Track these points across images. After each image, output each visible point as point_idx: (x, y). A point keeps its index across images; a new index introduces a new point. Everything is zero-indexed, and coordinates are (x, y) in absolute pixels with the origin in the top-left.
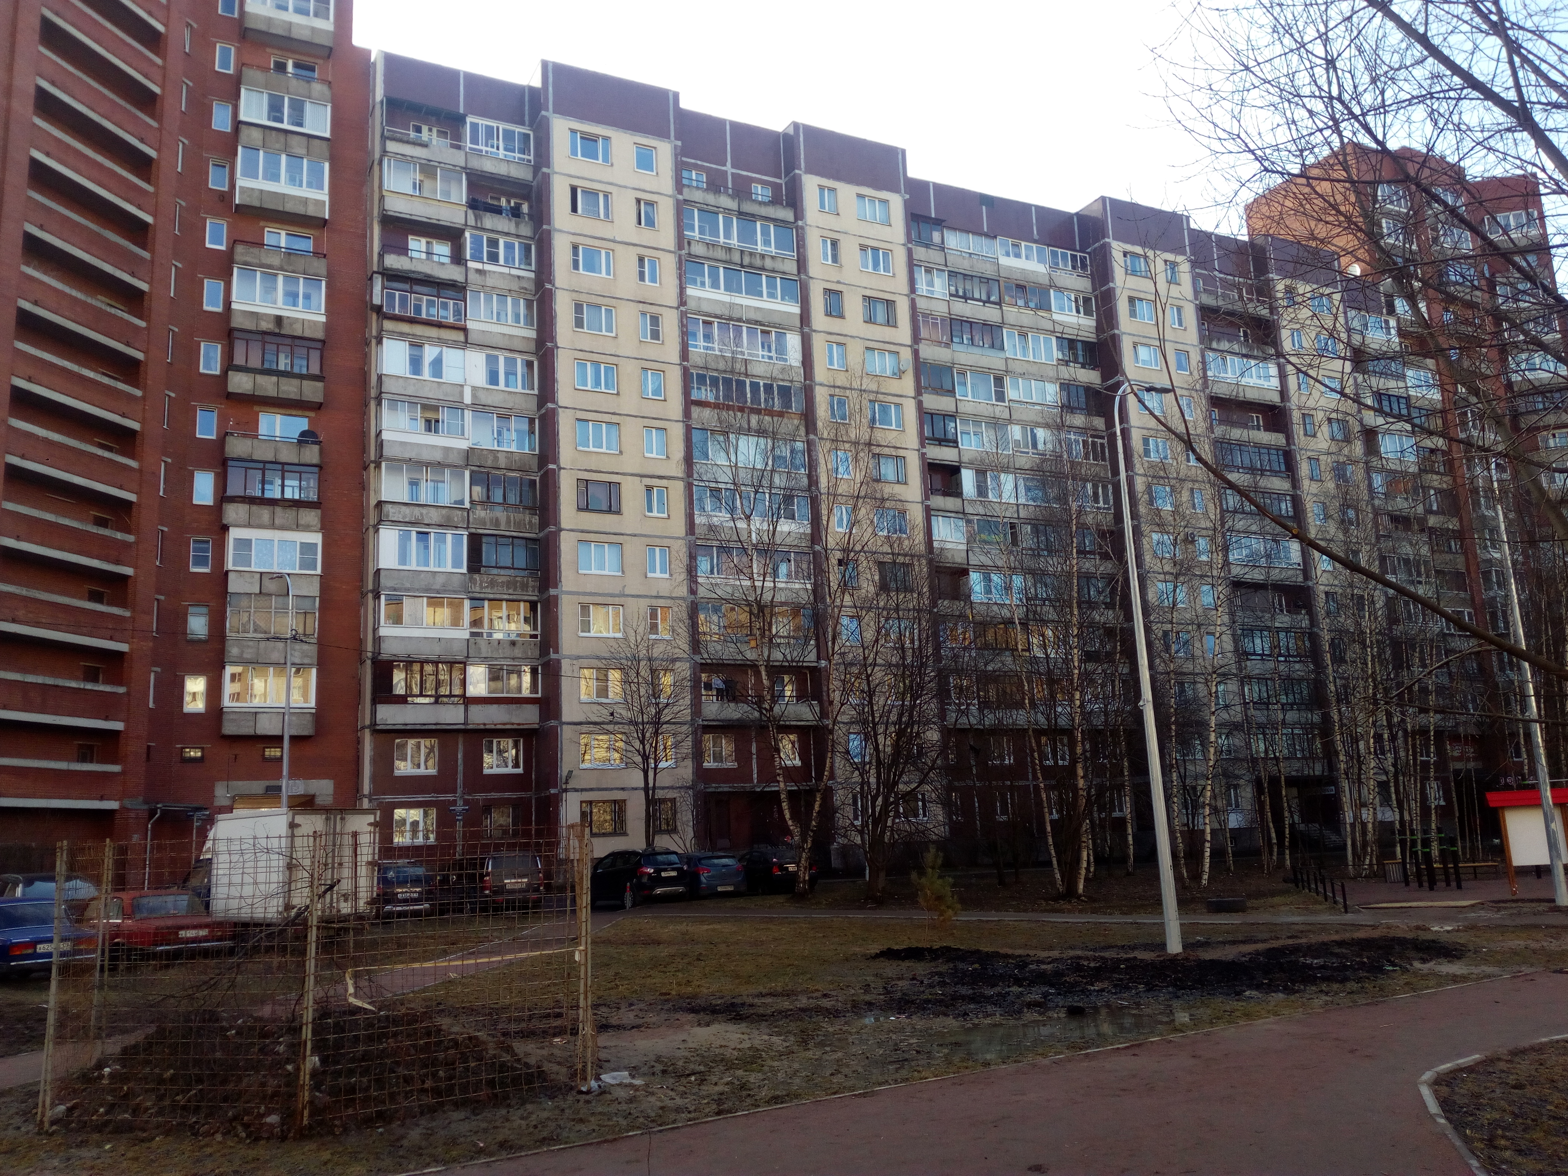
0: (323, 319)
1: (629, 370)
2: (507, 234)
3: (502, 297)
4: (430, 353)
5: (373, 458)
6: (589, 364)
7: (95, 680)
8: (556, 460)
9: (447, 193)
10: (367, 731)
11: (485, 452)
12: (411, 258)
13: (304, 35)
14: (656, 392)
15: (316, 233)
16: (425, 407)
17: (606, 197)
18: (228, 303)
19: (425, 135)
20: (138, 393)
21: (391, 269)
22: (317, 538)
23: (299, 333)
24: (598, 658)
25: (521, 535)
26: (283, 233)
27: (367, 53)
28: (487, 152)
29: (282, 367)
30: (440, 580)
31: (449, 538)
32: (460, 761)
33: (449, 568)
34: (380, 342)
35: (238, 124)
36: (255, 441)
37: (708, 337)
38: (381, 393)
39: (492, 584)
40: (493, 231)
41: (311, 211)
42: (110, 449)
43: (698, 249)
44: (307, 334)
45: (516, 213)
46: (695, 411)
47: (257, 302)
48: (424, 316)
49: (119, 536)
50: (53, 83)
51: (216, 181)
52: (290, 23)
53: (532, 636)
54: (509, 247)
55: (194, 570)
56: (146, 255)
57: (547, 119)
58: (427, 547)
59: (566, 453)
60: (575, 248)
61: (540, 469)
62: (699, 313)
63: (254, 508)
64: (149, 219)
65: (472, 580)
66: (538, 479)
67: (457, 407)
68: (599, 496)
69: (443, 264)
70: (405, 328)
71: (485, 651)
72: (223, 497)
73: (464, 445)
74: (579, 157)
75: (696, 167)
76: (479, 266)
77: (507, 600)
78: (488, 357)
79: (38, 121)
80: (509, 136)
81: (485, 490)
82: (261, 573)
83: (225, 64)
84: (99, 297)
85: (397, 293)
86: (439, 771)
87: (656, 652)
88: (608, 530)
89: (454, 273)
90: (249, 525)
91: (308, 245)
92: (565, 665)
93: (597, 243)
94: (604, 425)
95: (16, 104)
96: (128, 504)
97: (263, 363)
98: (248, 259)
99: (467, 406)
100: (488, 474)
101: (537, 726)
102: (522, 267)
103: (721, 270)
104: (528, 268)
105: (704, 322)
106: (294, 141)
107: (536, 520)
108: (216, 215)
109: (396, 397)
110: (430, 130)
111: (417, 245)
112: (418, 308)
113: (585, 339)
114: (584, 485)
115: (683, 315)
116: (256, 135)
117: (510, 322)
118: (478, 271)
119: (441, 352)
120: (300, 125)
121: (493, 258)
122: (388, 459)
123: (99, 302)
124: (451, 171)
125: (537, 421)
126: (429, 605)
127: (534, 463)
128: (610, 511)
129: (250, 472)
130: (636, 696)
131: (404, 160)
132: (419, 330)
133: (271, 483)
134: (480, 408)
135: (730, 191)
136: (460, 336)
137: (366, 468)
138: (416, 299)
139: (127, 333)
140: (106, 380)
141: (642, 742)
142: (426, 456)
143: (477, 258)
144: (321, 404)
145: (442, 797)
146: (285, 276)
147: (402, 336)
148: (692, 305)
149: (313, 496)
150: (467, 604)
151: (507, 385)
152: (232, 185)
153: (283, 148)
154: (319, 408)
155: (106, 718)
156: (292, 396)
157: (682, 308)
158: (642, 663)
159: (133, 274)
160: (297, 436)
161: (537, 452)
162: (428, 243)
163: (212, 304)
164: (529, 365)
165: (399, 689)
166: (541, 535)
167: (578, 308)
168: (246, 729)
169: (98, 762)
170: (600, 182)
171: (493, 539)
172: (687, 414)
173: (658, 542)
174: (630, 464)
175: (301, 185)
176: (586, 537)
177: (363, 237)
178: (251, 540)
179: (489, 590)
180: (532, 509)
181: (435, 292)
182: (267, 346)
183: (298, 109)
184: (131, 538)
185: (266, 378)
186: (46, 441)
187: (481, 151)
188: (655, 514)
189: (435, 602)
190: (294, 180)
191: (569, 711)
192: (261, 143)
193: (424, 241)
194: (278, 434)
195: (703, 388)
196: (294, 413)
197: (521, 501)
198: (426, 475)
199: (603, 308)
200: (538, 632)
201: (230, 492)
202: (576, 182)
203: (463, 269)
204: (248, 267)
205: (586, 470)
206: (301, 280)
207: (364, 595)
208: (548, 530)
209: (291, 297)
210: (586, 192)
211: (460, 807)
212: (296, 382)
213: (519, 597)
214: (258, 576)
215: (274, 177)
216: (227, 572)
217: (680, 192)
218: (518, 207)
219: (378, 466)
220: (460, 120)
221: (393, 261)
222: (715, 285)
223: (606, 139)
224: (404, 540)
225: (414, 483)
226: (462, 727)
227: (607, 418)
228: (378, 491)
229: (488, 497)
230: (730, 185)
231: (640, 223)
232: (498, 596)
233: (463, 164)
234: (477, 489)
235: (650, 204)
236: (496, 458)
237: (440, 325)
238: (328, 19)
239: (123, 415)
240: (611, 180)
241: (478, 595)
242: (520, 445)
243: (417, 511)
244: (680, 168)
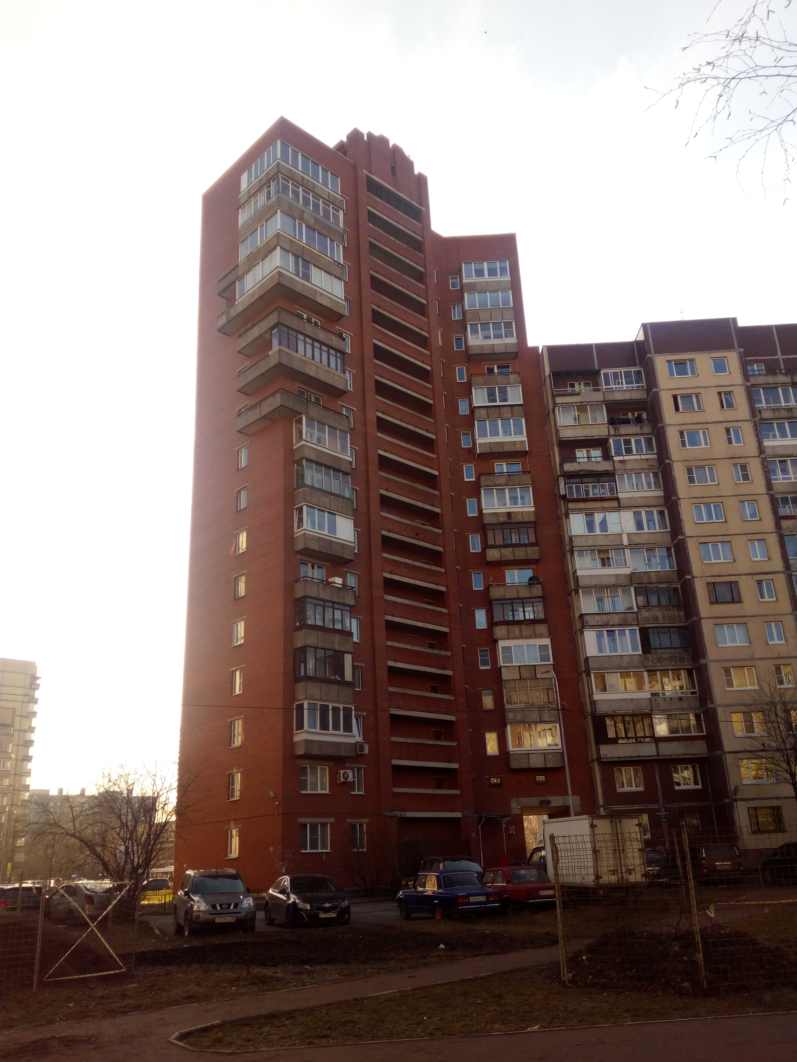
0: (533, 509)
1: (731, 504)
2: (636, 435)
3: (638, 474)
4: (598, 517)
5: (573, 588)
6: (702, 505)
7: (440, 739)
8: (690, 572)
9: (594, 419)
10: (596, 763)
11: (642, 574)
12: (579, 463)
13: (501, 349)
14: (753, 515)
15: (522, 460)
16: (599, 551)
17: (697, 396)
18: (480, 510)
19: (577, 388)
20: (443, 570)
21: (568, 472)
22: (547, 641)
23: (521, 520)
24: (744, 705)
25: (674, 625)
26: (504, 464)
27: (536, 349)
28: (616, 388)
29: (514, 542)
30: (626, 660)
31: (627, 632)
32: (658, 782)
33: (631, 652)
34: (567, 516)
35: (473, 409)
36: (506, 587)
37: (784, 471)
38: (573, 547)
39: (660, 660)
40: (626, 435)
41: (518, 448)
42: (431, 604)
43: (767, 415)
44: (526, 520)
45: (639, 420)
46: (785, 524)
47: (496, 507)
48: (591, 496)
49: (443, 653)
50: (384, 413)
51: (465, 444)
52: (493, 345)
53: (692, 693)
54: (638, 442)
55: (482, 668)
56: (437, 493)
57: (651, 359)
58: (614, 640)
59: (696, 567)
60: (681, 433)
61: (679, 579)
62: (775, 456)
63: (510, 627)
64: (436, 473)
65: (646, 659)
66: (679, 586)
67: (620, 548)
68: (724, 592)
69: (599, 462)
70: (581, 505)
71: (663, 705)
72: (492, 623)
73: (627, 571)
74: (676, 376)
75: (756, 361)
76: (621, 458)
77: (672, 670)
78: (634, 513)
79: (380, 435)
80: (627, 374)
81: (645, 598)
82: (519, 666)
83: (461, 377)
84: (417, 520)
85: (574, 485)
86: (645, 788)
87: (787, 698)
88: (734, 615)
89: (606, 466)
90: (508, 638)
91: (518, 468)
92: (720, 711)
93: (696, 427)
94: (719, 544)
95: (369, 429)
96: (445, 634)
97: (504, 541)
98: (488, 483)
99: (626, 546)
100: (646, 587)
101: (706, 755)
102: (648, 453)
103: (787, 424)
104: (652, 452)
105: (780, 461)
106: (504, 410)
107: (682, 613)
108: (468, 462)
109: (582, 548)
110: (579, 384)
111: (581, 454)
112: (587, 492)
113: (697, 490)
114: (712, 586)
115: (764, 460)
116: (483, 412)
117: (645, 488)
118: (621, 461)
119: (605, 516)
120: (506, 401)
121: (629, 451)
122: (583, 587)
123: (417, 523)
124: (595, 405)
125: (673, 549)
126: (621, 677)
127: (675, 576)
128: (733, 601)
129: (505, 606)
130: (778, 731)
131: (567, 406)
132: (590, 505)
133: (517, 611)
134: (634, 546)
135: (784, 371)
136: (615, 504)
137: (569, 594)
138: (585, 487)
139: (433, 538)
140: (426, 566)
141: (788, 764)
142: (605, 582)
143: (618, 453)
144: (539, 559)
145: (651, 806)
146: (509, 489)
147: (580, 510)
148: (769, 452)
149: (542, 616)
150: (645, 674)
151: (649, 529)
152: (474, 444)
153: (498, 416)
154: (538, 562)
155: (449, 762)
156: (522, 558)
157: (762, 456)
158: (779, 707)
159: (432, 505)
160: (527, 580)
161: (676, 569)
162: (587, 451)
163: (472, 513)
164: (661, 513)
165: (611, 734)
166: (687, 623)
167: (690, 471)
168: (524, 765)
169: (447, 789)
170: (692, 388)
171: (655, 630)
172: (778, 526)
173: (772, 618)
174: (742, 567)
175: (511, 435)
176: (720, 621)
177: (549, 456)
178: (511, 647)
179: (658, 664)
180: (679, 607)
181: (596, 480)
182: (505, 531)
183: (503, 392)
184: (449, 654)
185: (507, 549)
186: (402, 604)
187: (612, 388)
188: (767, 599)
189: (625, 675)
190: (507, 432)
191: (728, 744)
192: (486, 417)
193: (585, 450)
194: (517, 582)
195: (787, 506)
196: (524, 567)
197: (670, 602)
198: (606, 594)
199: (707, 467)
200: (697, 690)
201: (496, 620)
202: (675, 392)
203: (611, 462)
204: (489, 488)
205: (712, 576)
206: (518, 489)
207: (580, 674)
208: (691, 620)
209: (514, 500)
210: (683, 397)
211: (662, 813)
212: (523, 549)
213: (680, 667)
214: (518, 667)
215: (495, 433)
216: (500, 667)
217: (748, 380)
218: (639, 417)
219: (577, 592)
220: (596, 373)
221: (568, 467)
222: (784, 435)
223: (692, 360)
224: (599, 637)
225: (600, 600)
226: (656, 758)
227: (720, 539)
228: (579, 608)
229: (648, 603)
230: (783, 367)
231: (723, 407)
232: (665, 668)
233: (602, 399)
234: (640, 598)
235: (728, 393)
236: (649, 577)
237: (602, 500)
238: (513, 337)
239: (437, 584)
240: (699, 385)
241: (652, 668)
242: (663, 566)
243: (605, 617)
244: (744, 365)
